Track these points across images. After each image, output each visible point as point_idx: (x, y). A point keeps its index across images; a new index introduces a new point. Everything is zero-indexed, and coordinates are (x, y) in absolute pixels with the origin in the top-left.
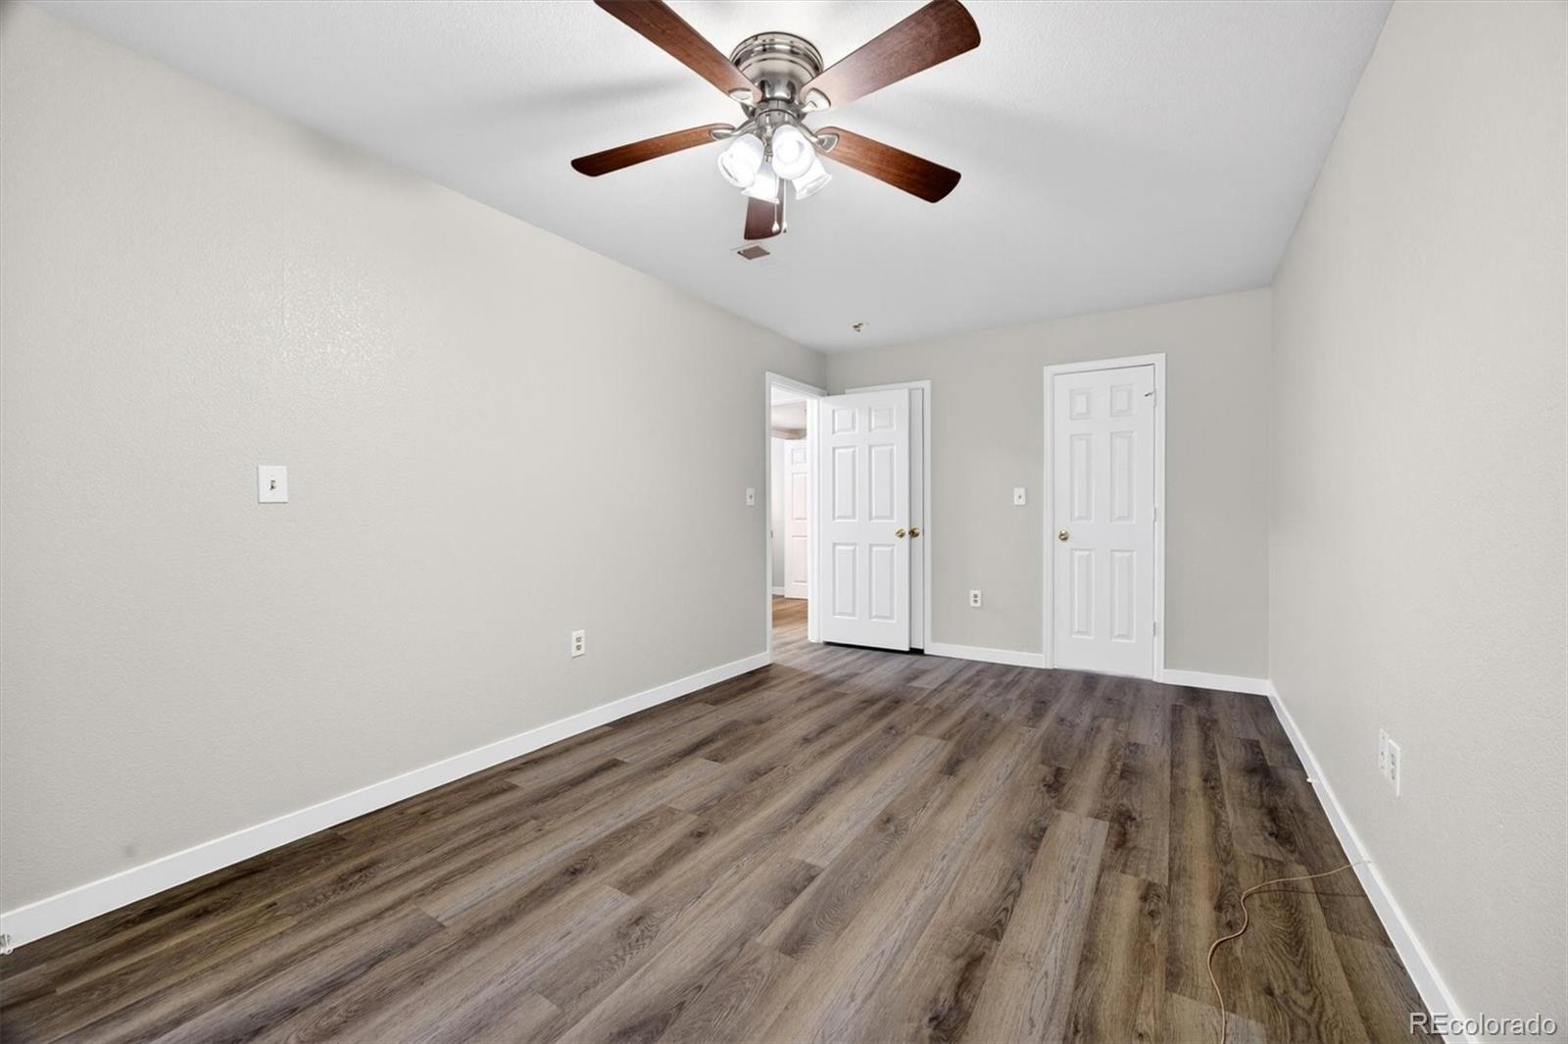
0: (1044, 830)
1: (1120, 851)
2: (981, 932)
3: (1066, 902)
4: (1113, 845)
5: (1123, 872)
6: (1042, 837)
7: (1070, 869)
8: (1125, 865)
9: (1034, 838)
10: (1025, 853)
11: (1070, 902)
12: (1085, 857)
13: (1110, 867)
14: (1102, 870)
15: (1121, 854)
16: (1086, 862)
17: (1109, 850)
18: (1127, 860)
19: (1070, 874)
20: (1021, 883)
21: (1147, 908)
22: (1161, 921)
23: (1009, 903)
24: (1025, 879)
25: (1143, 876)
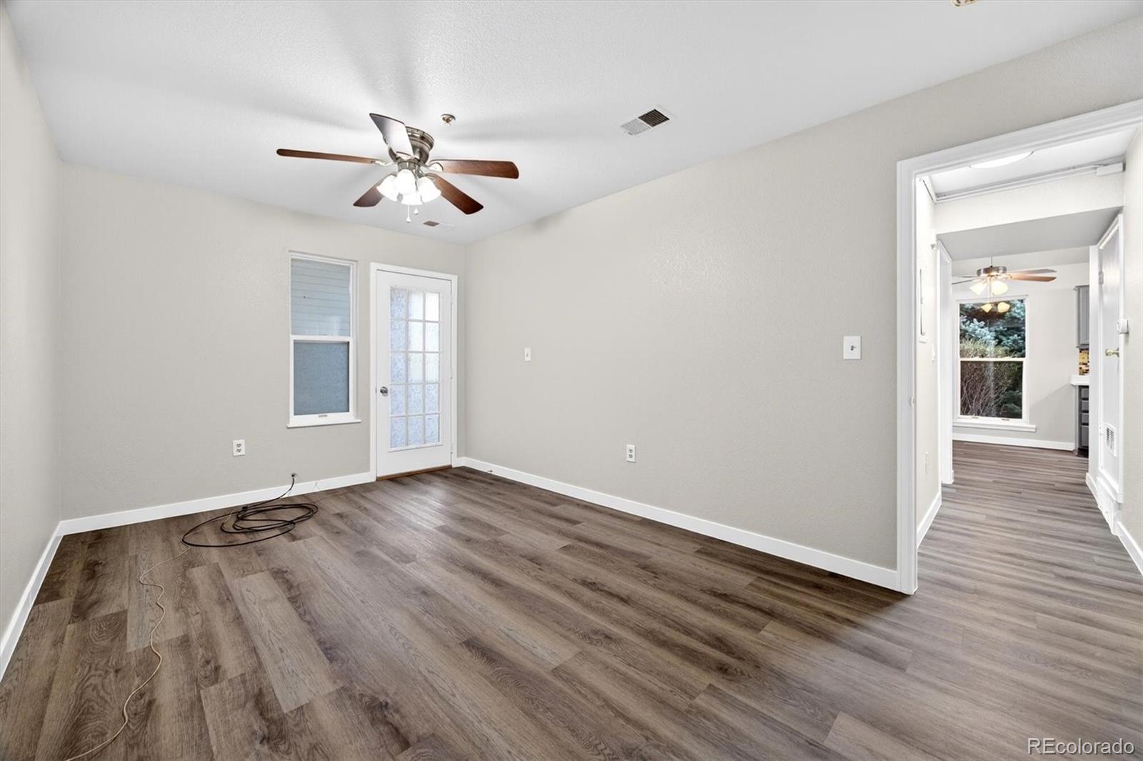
0: (331, 660)
1: (256, 691)
2: (299, 595)
3: (269, 632)
4: (265, 691)
5: (242, 675)
6: (326, 654)
7: (284, 649)
8: (244, 682)
9: (330, 650)
10: (323, 636)
11: (267, 633)
12: (280, 664)
13: (255, 672)
14: (260, 664)
15: (253, 689)
16: (276, 662)
17: (265, 684)
18: (245, 687)
19: (281, 646)
20: (305, 621)
21: (212, 664)
22: (199, 662)
23: (301, 610)
24: (304, 625)
25: (225, 684)
